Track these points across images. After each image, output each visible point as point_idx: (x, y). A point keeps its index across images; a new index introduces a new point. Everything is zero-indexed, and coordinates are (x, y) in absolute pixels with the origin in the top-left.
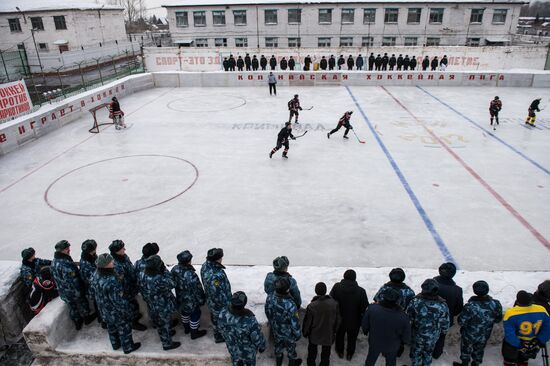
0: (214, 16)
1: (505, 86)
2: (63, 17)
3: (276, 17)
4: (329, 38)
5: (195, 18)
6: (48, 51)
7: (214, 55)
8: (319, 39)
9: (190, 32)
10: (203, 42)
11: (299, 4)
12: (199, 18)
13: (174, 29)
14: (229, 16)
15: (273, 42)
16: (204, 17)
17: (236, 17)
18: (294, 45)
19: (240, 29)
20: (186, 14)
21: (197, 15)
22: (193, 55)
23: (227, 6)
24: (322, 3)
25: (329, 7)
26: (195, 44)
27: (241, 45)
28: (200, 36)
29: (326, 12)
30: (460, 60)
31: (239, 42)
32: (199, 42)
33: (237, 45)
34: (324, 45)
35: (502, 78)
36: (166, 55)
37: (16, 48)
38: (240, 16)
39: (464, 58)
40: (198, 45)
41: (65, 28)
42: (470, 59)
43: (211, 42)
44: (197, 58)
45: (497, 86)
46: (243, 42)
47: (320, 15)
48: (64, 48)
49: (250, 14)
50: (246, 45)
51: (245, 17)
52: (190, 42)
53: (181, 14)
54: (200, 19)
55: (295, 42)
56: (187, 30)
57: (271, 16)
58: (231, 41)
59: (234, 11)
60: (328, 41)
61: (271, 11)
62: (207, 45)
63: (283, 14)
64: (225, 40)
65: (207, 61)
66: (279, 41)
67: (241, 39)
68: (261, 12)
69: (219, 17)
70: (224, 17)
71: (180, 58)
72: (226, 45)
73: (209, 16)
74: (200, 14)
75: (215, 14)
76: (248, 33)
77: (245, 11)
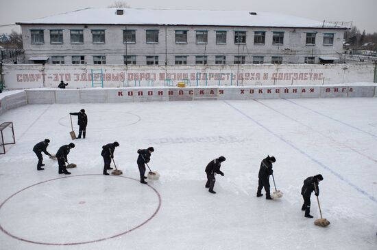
0: (71, 35)
1: (354, 97)
3: (134, 36)
4: (185, 57)
5: (52, 36)
7: (80, 72)
8: (176, 57)
9: (46, 49)
10: (59, 59)
11: (157, 25)
12: (57, 36)
13: (28, 47)
14: (88, 35)
15: (132, 59)
16: (62, 35)
17: (94, 36)
18: (152, 63)
19: (98, 47)
20: (42, 31)
21: (53, 33)
23: (86, 26)
24: (178, 25)
25: (184, 29)
26: (51, 61)
27: (100, 63)
28: (56, 53)
29: (181, 33)
30: (308, 76)
31: (98, 60)
32: (55, 60)
33: (95, 62)
34: (181, 62)
35: (351, 90)
38: (99, 36)
39: (311, 74)
40: (54, 63)
42: (316, 75)
43: (68, 59)
44: (61, 75)
45: (348, 96)
46: (101, 60)
47: (176, 35)
49: (108, 33)
50: (104, 63)
51: (103, 36)
52: (46, 59)
53: (37, 32)
54: (57, 37)
55: (153, 60)
56: (42, 48)
57: (129, 35)
58: (89, 58)
59: (92, 31)
60: (184, 59)
61: (130, 31)
62: (63, 62)
63: (141, 34)
64: (83, 58)
66: (138, 59)
67: (99, 57)
68: (120, 32)
69: (76, 35)
70: (82, 36)
71: (43, 75)
72: (83, 63)
73: (66, 34)
74: (57, 32)
75: (73, 32)
76: (107, 51)
77: (104, 31)
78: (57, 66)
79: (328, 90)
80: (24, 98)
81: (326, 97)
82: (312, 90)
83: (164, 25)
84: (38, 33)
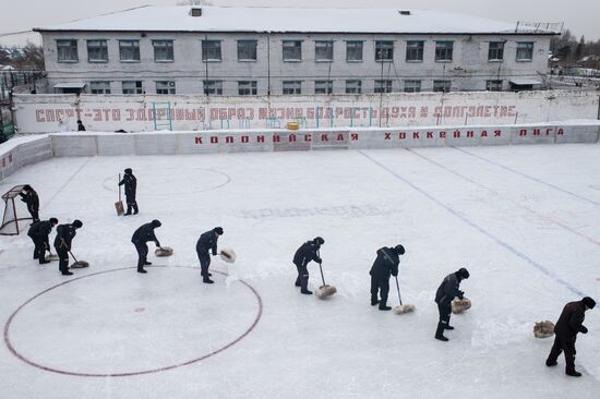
0: (121, 48)
1: (565, 142)
3: (219, 51)
4: (299, 82)
5: (90, 50)
7: (136, 107)
8: (285, 82)
9: (82, 71)
10: (103, 86)
11: (255, 33)
12: (98, 49)
13: (52, 66)
14: (146, 48)
15: (215, 87)
16: (105, 49)
17: (156, 49)
18: (247, 92)
19: (163, 68)
20: (74, 43)
21: (92, 45)
22: (100, 106)
23: (144, 33)
24: (287, 33)
25: (297, 38)
26: (89, 89)
27: (166, 92)
28: (97, 76)
29: (292, 45)
30: (492, 110)
31: (162, 87)
32: (96, 87)
33: (159, 92)
34: (291, 91)
35: (561, 132)
38: (164, 49)
39: (496, 108)
40: (94, 92)
42: (504, 108)
43: (116, 86)
44: (107, 111)
45: (555, 142)
46: (168, 87)
47: (284, 49)
49: (179, 45)
50: (173, 91)
51: (171, 49)
52: (81, 85)
53: (66, 42)
54: (98, 52)
55: (250, 87)
56: (75, 68)
57: (211, 49)
59: (153, 41)
60: (297, 86)
61: (213, 42)
62: (109, 91)
63: (229, 47)
64: (139, 84)
65: (125, 115)
66: (225, 86)
67: (165, 83)
68: (197, 43)
69: (129, 49)
70: (137, 49)
71: (78, 111)
72: (139, 92)
73: (113, 47)
74: (98, 44)
75: (123, 44)
76: (174, 74)
77: (171, 41)
78: (100, 97)
79: (523, 132)
80: (47, 147)
81: (520, 143)
82: (498, 133)
83: (266, 32)
84: (68, 44)
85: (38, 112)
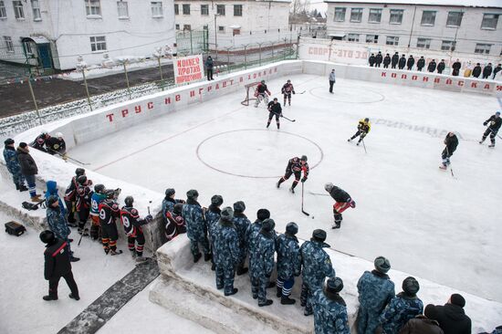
0: (370, 14)
2: (241, 6)
3: (434, 18)
4: (490, 45)
5: (352, 14)
6: (224, 33)
7: (363, 50)
8: (478, 44)
9: (345, 27)
10: (355, 37)
11: (463, 7)
12: (356, 14)
13: (330, 23)
14: (386, 14)
15: (426, 43)
16: (361, 14)
17: (392, 16)
18: (448, 48)
19: (393, 28)
20: (344, 9)
21: (355, 11)
22: (343, 48)
23: (386, 5)
24: (489, 8)
25: (496, 12)
26: (347, 38)
27: (392, 43)
28: (353, 31)
29: (491, 17)
31: (390, 40)
32: (351, 37)
33: (388, 43)
34: (482, 51)
36: (318, 46)
37: (202, 29)
38: (396, 15)
40: (350, 40)
41: (241, 15)
43: (363, 38)
44: (345, 51)
46: (394, 41)
47: (484, 19)
48: (236, 32)
49: (407, 13)
50: (397, 44)
51: (401, 16)
52: (342, 36)
54: (356, 16)
55: (450, 45)
56: (342, 25)
57: (429, 16)
58: (382, 39)
59: (391, 10)
60: (487, 48)
61: (430, 12)
62: (358, 40)
63: (442, 16)
64: (376, 37)
65: (355, 55)
66: (432, 43)
67: (393, 38)
68: (419, 13)
69: (375, 15)
70: (380, 15)
71: (330, 50)
72: (376, 42)
73: (366, 13)
74: (357, 11)
75: (372, 11)
76: (401, 32)
77: (402, 11)
78: (351, 43)
83: (471, 7)
84: (341, 10)
85: (311, 48)
